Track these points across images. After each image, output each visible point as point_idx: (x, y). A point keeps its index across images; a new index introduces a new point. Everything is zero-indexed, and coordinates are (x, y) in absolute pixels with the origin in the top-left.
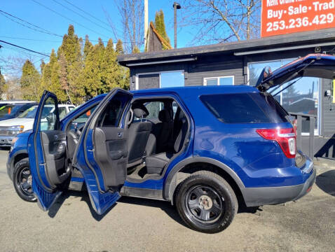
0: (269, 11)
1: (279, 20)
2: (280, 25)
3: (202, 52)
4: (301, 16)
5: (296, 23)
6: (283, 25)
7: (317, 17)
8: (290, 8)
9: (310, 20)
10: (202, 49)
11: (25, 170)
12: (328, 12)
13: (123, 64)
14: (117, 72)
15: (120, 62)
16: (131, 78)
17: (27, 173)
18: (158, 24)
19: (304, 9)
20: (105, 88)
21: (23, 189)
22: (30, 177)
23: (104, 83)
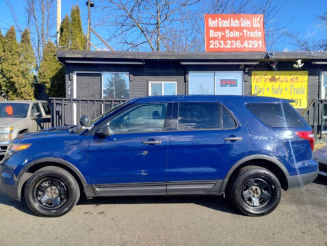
0: (211, 31)
1: (219, 40)
2: (220, 44)
3: (154, 58)
4: (236, 39)
5: (232, 44)
6: (222, 43)
7: (246, 42)
8: (227, 31)
9: (242, 43)
10: (154, 55)
11: (43, 182)
12: (253, 39)
13: (62, 59)
14: (22, 65)
15: (59, 58)
16: (67, 76)
17: (46, 184)
18: (74, 19)
19: (237, 34)
20: (4, 81)
21: (41, 203)
22: (49, 189)
23: (4, 76)
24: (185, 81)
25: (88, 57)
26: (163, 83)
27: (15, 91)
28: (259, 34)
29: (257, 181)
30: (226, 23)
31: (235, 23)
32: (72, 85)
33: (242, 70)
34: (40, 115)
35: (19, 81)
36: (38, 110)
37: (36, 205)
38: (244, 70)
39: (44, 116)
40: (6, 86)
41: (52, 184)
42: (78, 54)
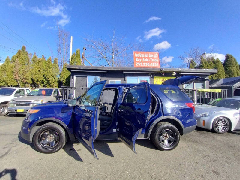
0: (136, 58)
1: (140, 62)
2: (141, 64)
3: (111, 69)
4: (147, 62)
5: (146, 64)
6: (142, 64)
7: (152, 64)
8: (143, 59)
9: (150, 64)
10: (111, 68)
11: (46, 132)
12: (155, 62)
13: (69, 69)
14: (53, 73)
15: (68, 69)
16: (71, 77)
17: (47, 133)
18: (77, 54)
19: (148, 60)
20: (45, 80)
21: (43, 145)
22: (49, 136)
23: (45, 78)
24: (125, 80)
25: (81, 68)
26: (115, 81)
27: (50, 85)
28: (157, 60)
29: (167, 131)
30: (143, 56)
31: (147, 56)
32: (73, 81)
33: (149, 76)
34: (58, 95)
35: (51, 80)
36: (58, 92)
37: (40, 146)
38: (151, 76)
39: (60, 95)
40: (46, 82)
41: (50, 133)
42: (77, 67)
